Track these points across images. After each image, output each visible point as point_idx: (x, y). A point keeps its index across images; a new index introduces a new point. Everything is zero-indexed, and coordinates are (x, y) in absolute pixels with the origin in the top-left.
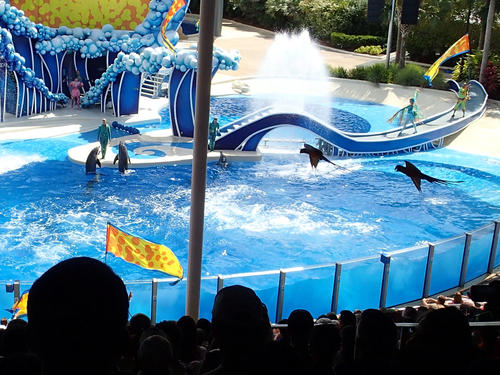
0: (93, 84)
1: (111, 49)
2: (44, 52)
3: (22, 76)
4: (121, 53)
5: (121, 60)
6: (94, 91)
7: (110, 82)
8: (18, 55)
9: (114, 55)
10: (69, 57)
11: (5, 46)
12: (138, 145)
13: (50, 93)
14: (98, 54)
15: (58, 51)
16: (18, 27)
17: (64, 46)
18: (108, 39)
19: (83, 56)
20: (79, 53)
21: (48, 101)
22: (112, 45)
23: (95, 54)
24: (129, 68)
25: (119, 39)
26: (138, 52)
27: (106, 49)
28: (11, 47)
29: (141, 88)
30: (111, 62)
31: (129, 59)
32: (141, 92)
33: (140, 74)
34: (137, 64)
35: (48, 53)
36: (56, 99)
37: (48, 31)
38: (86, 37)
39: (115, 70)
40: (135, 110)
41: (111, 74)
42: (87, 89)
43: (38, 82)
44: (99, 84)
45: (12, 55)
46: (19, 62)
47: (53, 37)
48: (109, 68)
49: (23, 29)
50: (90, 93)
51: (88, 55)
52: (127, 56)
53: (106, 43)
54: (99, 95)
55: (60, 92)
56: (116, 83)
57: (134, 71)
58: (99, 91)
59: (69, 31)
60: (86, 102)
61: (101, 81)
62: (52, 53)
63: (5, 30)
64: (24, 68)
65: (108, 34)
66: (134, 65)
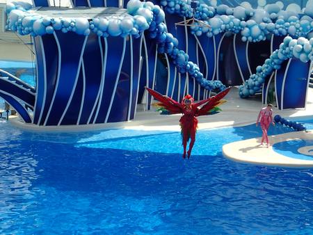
0: (254, 71)
1: (276, 31)
2: (200, 33)
3: (174, 59)
4: (288, 38)
5: (287, 45)
6: (255, 79)
7: (274, 70)
8: (170, 35)
9: (279, 39)
10: (228, 40)
11: (157, 24)
12: (303, 143)
13: (205, 80)
14: (261, 37)
15: (216, 32)
16: (172, 4)
17: (223, 26)
18: (274, 20)
19: (244, 39)
20: (240, 35)
21: (202, 88)
22: (278, 28)
23: (258, 37)
24: (296, 55)
25: (286, 21)
26: (307, 37)
27: (271, 32)
28: (163, 26)
29: (310, 78)
30: (276, 47)
31: (296, 44)
32: (309, 83)
33: (309, 62)
34: (306, 50)
35: (204, 34)
36: (210, 87)
37: (206, 9)
38: (248, 17)
39: (281, 56)
40: (301, 103)
41: (276, 61)
42: (247, 77)
43: (192, 67)
44: (261, 71)
45: (164, 35)
46: (172, 44)
47: (211, 16)
48: (273, 54)
49: (178, 7)
50: (250, 81)
51: (250, 38)
52: (295, 41)
53: (272, 25)
54: (260, 85)
55: (215, 79)
56: (281, 72)
57: (302, 57)
58: (260, 79)
59: (229, 10)
60: (245, 91)
61: (263, 68)
62: (210, 35)
63: (157, 7)
64: (177, 50)
65: (274, 15)
66: (302, 51)
